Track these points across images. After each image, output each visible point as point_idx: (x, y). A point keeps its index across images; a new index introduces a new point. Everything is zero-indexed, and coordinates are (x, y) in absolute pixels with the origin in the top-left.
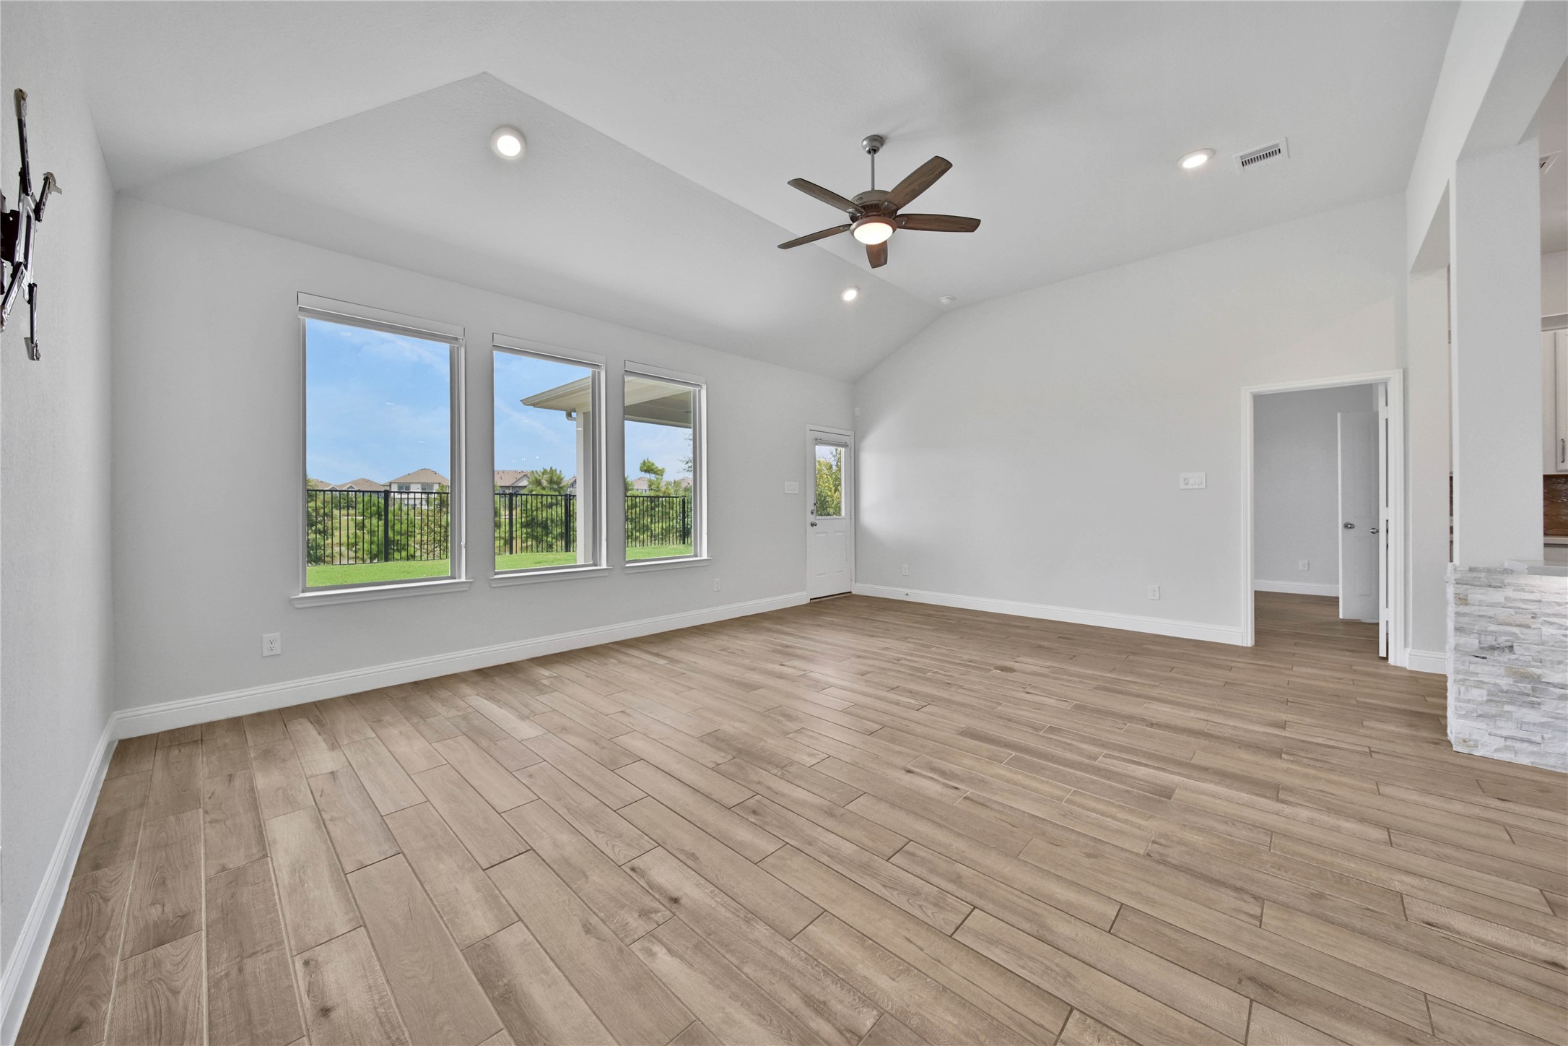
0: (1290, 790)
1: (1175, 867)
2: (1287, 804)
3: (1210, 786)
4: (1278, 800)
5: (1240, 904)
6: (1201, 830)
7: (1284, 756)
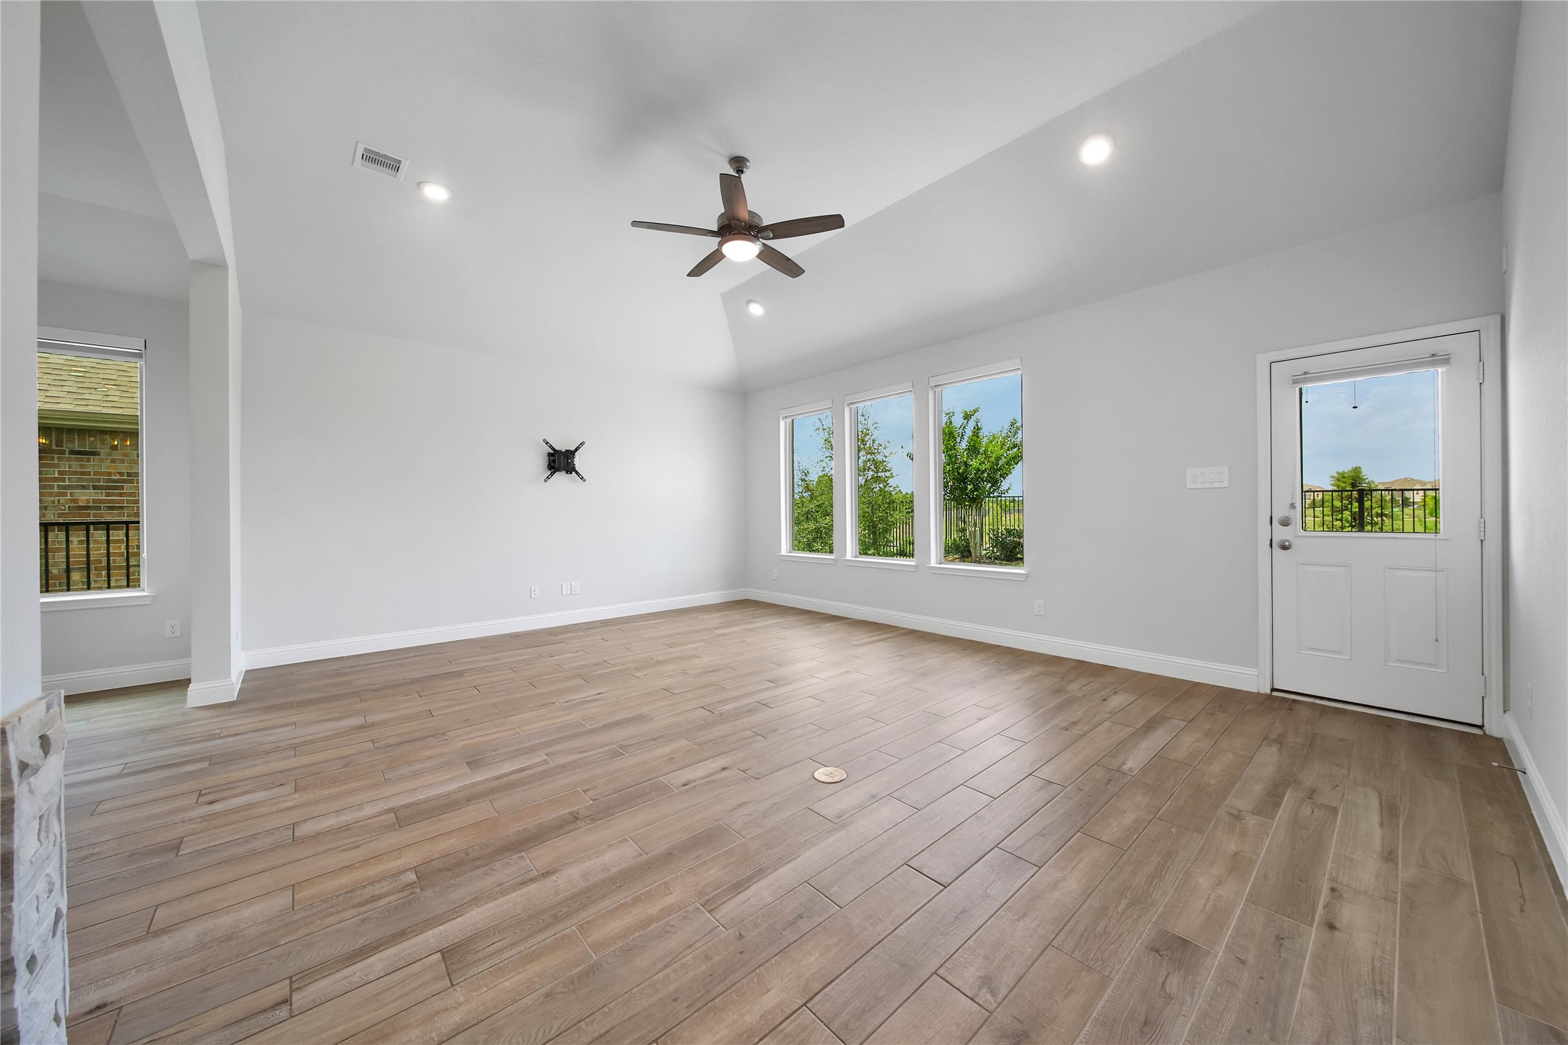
0: (387, 828)
1: (426, 737)
2: (385, 811)
3: (451, 788)
4: (393, 810)
5: (386, 742)
6: (429, 758)
7: (412, 877)
